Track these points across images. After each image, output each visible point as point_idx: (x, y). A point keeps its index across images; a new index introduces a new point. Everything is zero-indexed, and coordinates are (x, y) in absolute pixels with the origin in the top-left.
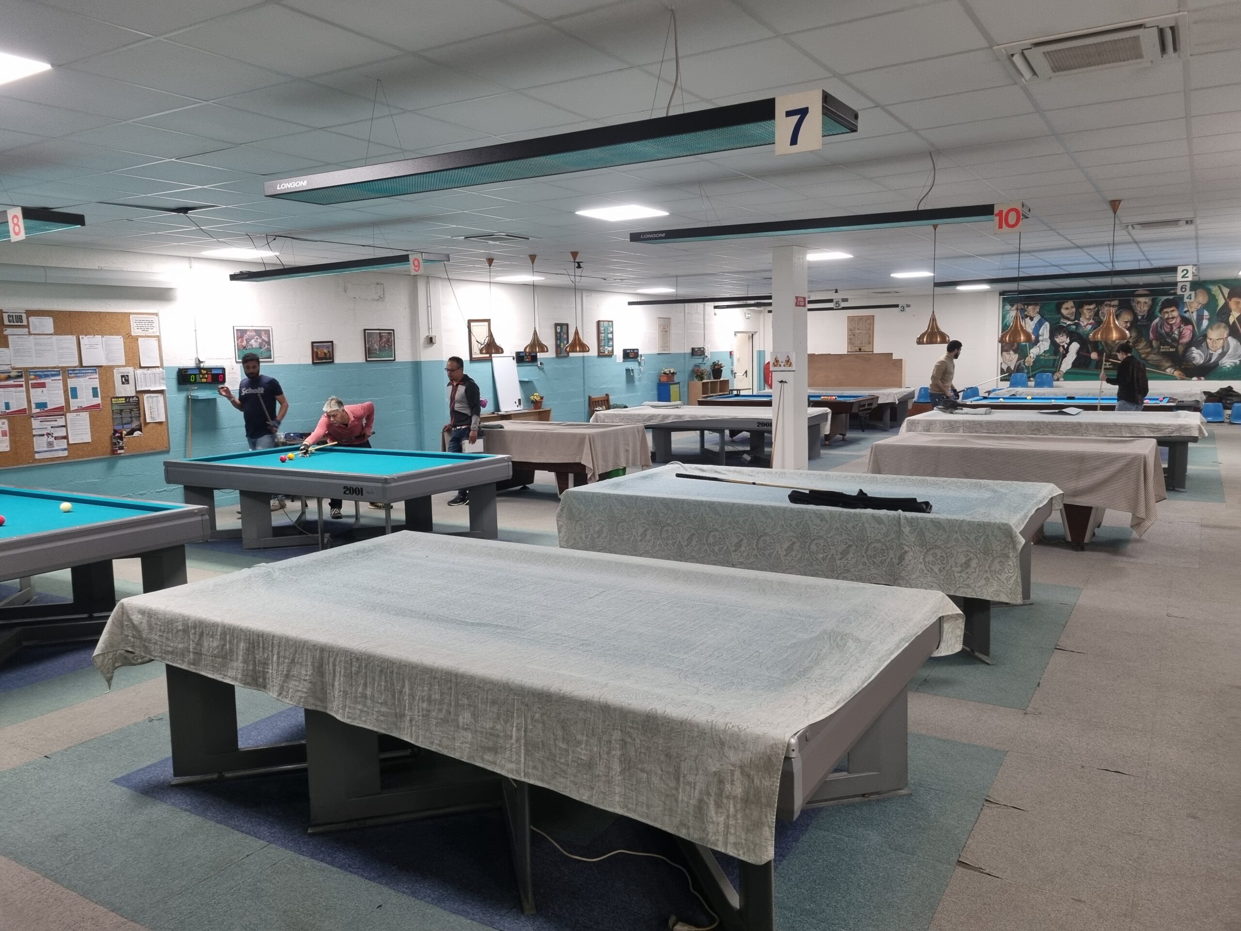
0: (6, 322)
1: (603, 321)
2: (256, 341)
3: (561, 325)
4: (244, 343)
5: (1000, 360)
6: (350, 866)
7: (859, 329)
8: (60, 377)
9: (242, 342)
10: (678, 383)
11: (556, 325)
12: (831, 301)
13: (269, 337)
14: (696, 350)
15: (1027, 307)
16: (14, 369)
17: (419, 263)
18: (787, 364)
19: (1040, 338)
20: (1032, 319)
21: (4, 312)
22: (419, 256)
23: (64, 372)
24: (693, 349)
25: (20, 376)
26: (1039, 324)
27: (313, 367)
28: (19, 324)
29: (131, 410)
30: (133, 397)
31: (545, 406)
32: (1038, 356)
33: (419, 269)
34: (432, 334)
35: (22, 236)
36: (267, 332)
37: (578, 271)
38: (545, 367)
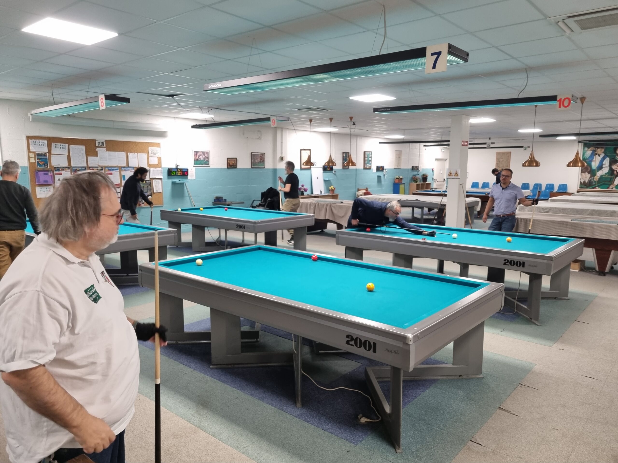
0: (97, 145)
1: (367, 152)
2: (202, 157)
3: (346, 153)
4: (197, 158)
5: (580, 177)
6: (226, 382)
7: (502, 159)
8: (118, 171)
9: (196, 157)
10: (404, 184)
11: (343, 153)
12: (485, 144)
13: (208, 155)
14: (414, 167)
15: (597, 149)
16: (100, 166)
17: (275, 121)
18: (456, 175)
19: (604, 166)
20: (599, 156)
21: (97, 141)
22: (275, 118)
23: (120, 168)
24: (413, 167)
25: (102, 170)
26: (604, 159)
27: (227, 170)
28: (102, 146)
29: (148, 187)
30: (148, 181)
31: (336, 193)
32: (602, 176)
33: (275, 124)
34: (283, 156)
35: (104, 107)
36: (207, 153)
37: (353, 127)
38: (337, 173)
